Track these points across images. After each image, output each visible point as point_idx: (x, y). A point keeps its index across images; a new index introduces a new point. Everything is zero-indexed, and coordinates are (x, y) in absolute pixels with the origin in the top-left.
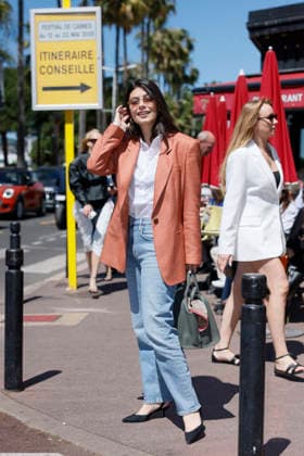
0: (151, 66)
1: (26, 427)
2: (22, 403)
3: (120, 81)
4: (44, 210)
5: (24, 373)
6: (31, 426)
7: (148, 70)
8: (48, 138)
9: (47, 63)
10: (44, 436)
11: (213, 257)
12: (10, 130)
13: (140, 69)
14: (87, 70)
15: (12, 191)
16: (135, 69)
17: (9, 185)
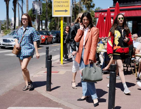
0: (82, 3)
1: (53, 101)
2: (51, 94)
3: (73, 7)
4: (53, 42)
5: (51, 87)
6: (54, 101)
7: (81, 4)
8: (54, 22)
9: (56, 4)
10: (57, 103)
11: (100, 57)
12: (43, 20)
13: (79, 4)
14: (67, 6)
15: (44, 37)
16: (77, 4)
17: (43, 35)
